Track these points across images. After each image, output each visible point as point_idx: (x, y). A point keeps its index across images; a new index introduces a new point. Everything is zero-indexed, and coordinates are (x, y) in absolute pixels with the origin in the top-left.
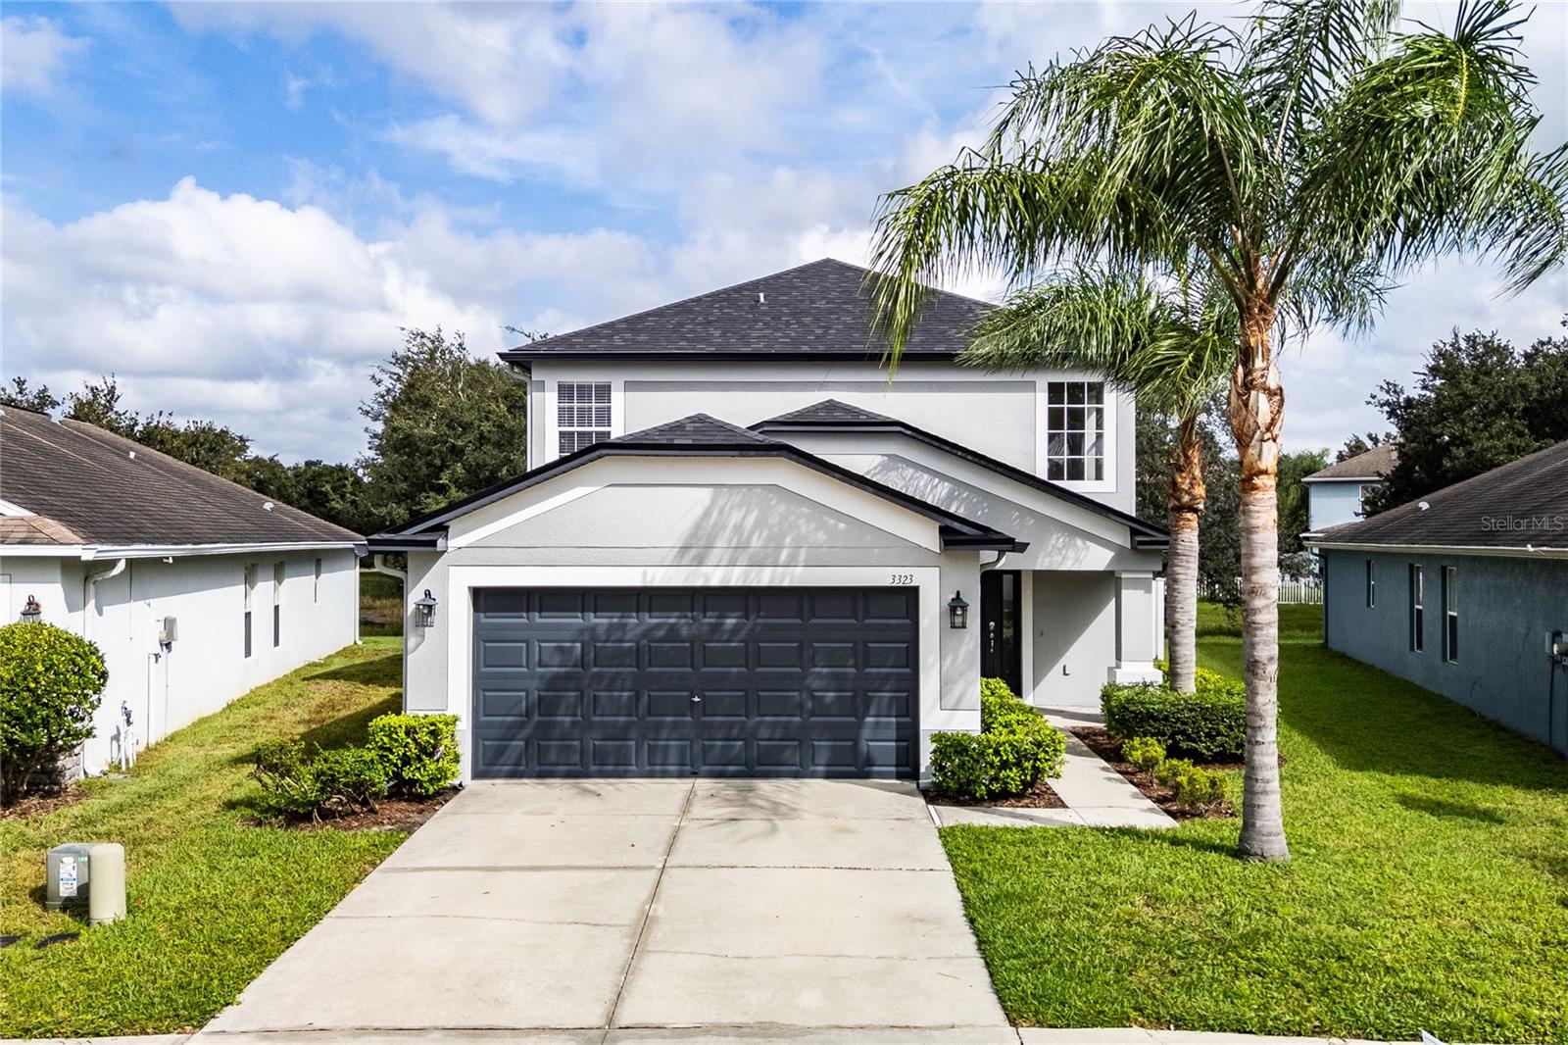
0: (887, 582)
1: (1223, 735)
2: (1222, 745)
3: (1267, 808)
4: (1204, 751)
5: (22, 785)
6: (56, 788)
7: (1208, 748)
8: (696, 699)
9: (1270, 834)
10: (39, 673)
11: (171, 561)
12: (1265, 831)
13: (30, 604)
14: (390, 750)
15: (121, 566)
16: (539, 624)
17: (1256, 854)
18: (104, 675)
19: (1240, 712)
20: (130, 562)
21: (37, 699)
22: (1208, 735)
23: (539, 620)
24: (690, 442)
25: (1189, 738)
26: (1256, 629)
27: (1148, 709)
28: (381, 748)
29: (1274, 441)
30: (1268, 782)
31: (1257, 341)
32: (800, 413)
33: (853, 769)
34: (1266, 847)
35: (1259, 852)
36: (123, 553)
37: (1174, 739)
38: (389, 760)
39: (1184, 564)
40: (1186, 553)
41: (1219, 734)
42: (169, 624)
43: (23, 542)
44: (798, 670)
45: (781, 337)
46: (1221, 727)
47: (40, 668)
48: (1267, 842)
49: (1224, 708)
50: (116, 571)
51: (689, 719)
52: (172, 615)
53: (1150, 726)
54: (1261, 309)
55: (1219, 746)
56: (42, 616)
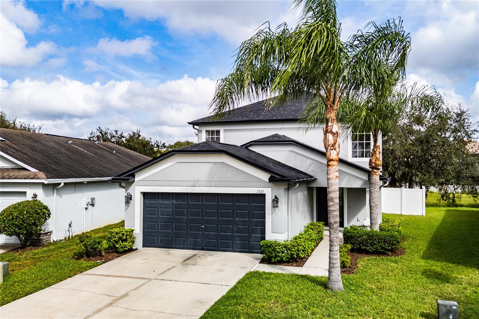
0: (256, 192)
1: (376, 245)
2: (376, 248)
3: (334, 273)
4: (370, 250)
5: (28, 243)
6: (40, 244)
7: (371, 249)
8: (203, 227)
9: (334, 282)
10: (25, 214)
11: (86, 183)
12: (333, 281)
13: (34, 195)
14: (111, 238)
15: (62, 184)
16: (160, 203)
17: (330, 288)
18: (49, 215)
19: (382, 237)
20: (65, 183)
21: (23, 221)
22: (371, 244)
23: (160, 202)
24: (196, 150)
25: (365, 245)
26: (330, 212)
27: (351, 235)
28: (109, 238)
29: (335, 150)
30: (334, 264)
31: (329, 117)
32: (264, 138)
33: (248, 250)
34: (333, 286)
35: (331, 288)
36: (62, 181)
37: (360, 245)
38: (111, 241)
39: (373, 187)
40: (374, 183)
41: (375, 244)
42: (93, 199)
43: (32, 178)
44: (232, 219)
45: (270, 115)
46: (375, 242)
47: (25, 213)
48: (333, 284)
49: (376, 236)
50: (60, 186)
51: (201, 232)
52: (93, 197)
53: (352, 240)
54: (331, 106)
55: (375, 248)
56: (37, 198)
